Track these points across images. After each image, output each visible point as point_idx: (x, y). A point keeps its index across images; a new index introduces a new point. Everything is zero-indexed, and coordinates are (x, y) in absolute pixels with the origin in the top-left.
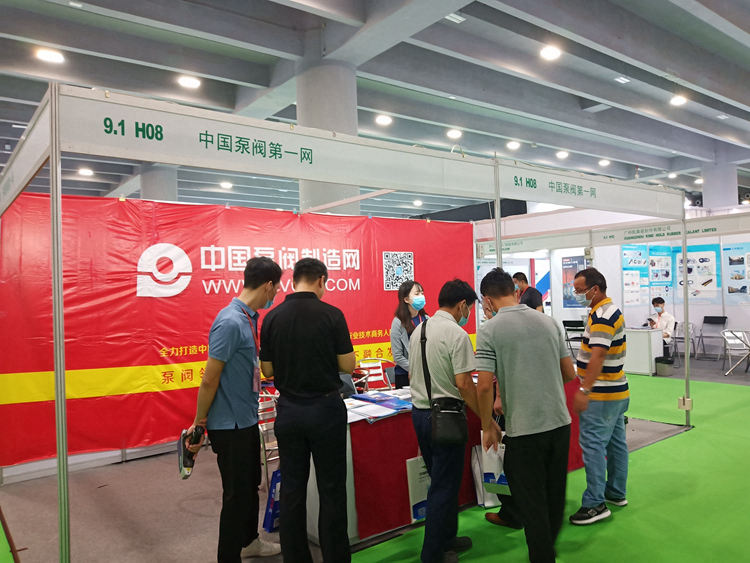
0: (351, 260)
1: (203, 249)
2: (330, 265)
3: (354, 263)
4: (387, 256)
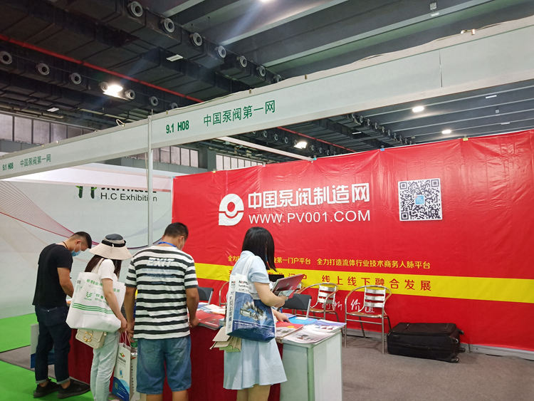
0: (360, 194)
1: (250, 195)
2: (339, 199)
3: (363, 196)
4: (403, 186)
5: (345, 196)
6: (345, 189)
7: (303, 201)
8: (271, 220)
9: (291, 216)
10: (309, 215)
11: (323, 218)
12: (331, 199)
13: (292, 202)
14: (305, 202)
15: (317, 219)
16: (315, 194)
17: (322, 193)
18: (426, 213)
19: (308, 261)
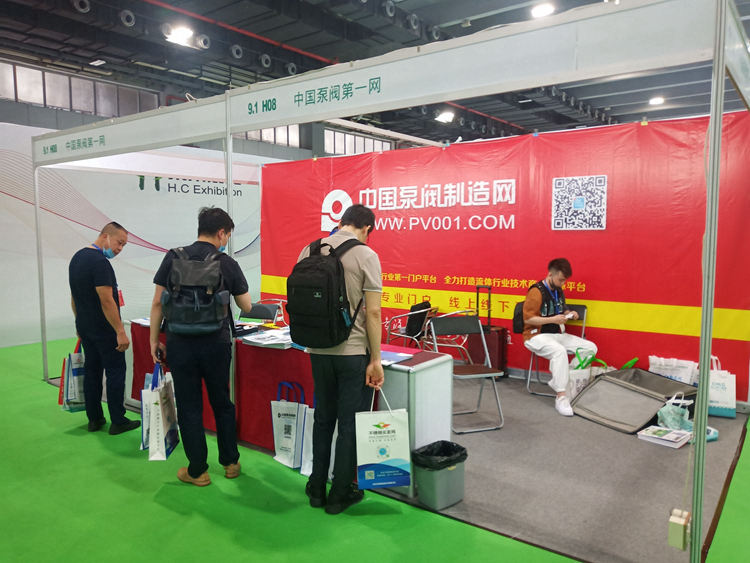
0: (504, 193)
1: (362, 192)
2: (476, 200)
3: (507, 196)
4: (560, 184)
5: (484, 196)
6: (485, 187)
7: (430, 201)
8: (388, 226)
9: (414, 221)
10: (436, 220)
11: (454, 224)
12: (466, 200)
13: (416, 203)
14: (433, 204)
15: (447, 226)
16: (446, 192)
17: (454, 192)
18: (585, 221)
19: (433, 279)
